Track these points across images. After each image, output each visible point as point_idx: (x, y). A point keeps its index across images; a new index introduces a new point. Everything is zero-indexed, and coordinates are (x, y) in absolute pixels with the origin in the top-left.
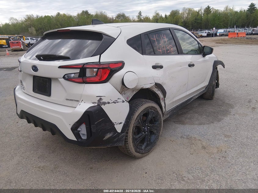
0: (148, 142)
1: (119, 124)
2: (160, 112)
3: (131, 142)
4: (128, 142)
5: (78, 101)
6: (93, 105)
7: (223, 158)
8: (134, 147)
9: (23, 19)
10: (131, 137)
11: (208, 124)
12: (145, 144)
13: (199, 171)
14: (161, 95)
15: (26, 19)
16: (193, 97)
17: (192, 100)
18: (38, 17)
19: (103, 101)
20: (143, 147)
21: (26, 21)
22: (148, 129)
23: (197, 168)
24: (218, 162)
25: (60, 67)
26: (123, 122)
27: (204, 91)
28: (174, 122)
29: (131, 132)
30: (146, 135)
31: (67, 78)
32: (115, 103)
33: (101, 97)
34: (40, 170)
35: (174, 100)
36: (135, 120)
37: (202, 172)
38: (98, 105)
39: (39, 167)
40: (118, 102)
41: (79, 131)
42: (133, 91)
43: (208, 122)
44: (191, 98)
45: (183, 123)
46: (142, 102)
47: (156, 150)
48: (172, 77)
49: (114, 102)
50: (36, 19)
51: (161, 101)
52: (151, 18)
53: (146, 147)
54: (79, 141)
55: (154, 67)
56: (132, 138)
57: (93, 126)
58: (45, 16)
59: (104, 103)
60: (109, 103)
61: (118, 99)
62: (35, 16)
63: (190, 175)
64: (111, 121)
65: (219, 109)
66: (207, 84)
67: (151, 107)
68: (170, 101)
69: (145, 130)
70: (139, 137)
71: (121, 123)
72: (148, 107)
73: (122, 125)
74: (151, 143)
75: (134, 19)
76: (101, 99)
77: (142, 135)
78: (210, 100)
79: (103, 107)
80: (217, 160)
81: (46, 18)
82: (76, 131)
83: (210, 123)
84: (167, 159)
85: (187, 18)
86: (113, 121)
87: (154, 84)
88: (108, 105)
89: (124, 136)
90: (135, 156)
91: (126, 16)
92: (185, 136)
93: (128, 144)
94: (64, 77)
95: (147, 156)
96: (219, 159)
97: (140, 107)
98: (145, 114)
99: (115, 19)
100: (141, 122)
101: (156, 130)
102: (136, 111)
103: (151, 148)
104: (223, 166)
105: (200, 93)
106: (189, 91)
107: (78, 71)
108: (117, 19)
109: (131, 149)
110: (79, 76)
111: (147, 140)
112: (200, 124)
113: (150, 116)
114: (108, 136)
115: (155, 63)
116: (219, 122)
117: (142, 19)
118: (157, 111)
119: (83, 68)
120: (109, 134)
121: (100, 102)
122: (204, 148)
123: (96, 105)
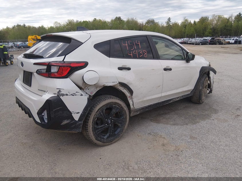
0: (111, 133)
1: (77, 113)
2: (126, 108)
3: (91, 130)
4: (88, 130)
5: (45, 91)
6: (54, 95)
7: (175, 156)
8: (94, 135)
9: (65, 24)
10: (91, 126)
11: (182, 125)
12: (108, 134)
13: (146, 163)
14: (127, 94)
15: (67, 24)
16: (172, 99)
17: (172, 101)
18: (78, 22)
19: (62, 93)
20: (105, 137)
21: (68, 25)
22: (111, 122)
23: (146, 161)
24: (169, 159)
25: (35, 64)
26: (81, 112)
27: (189, 94)
28: (151, 120)
29: (92, 122)
30: (109, 127)
31: (39, 72)
32: (74, 95)
33: (60, 90)
34: (22, 145)
35: (145, 99)
36: (96, 112)
37: (149, 164)
38: (58, 96)
39: (22, 143)
40: (76, 95)
41: (43, 116)
42: (97, 88)
43: (182, 124)
44: (170, 100)
45: (158, 122)
46: (106, 98)
47: (120, 142)
48: (141, 78)
49: (72, 95)
50: (76, 24)
51: (129, 99)
52: (179, 24)
53: (108, 137)
54: (43, 124)
55: (120, 69)
56: (92, 128)
57: (52, 112)
58: (84, 21)
59: (63, 95)
60: (67, 95)
61: (77, 92)
62: (75, 21)
63: (136, 165)
64: (69, 110)
65: (202, 113)
66: (193, 88)
67: (114, 102)
68: (139, 100)
69: (108, 122)
70: (101, 128)
71: (78, 113)
72: (111, 103)
73: (79, 115)
74: (115, 135)
75: (163, 25)
76: (60, 91)
77: (105, 126)
78: (198, 104)
79: (61, 97)
80: (169, 157)
81: (84, 23)
82: (40, 115)
83: (184, 125)
84: (125, 150)
85: (216, 24)
86: (70, 110)
87: (118, 83)
88: (66, 96)
89: (81, 124)
90: (95, 143)
91: (155, 22)
92: (153, 133)
93: (88, 132)
94: (37, 72)
95: (110, 146)
96: (172, 156)
97: (103, 101)
98: (109, 109)
99: (145, 24)
100: (104, 115)
101: (120, 123)
102: (98, 105)
103: (114, 139)
104: (171, 163)
105: (182, 96)
106: (165, 93)
107: (45, 67)
108: (147, 25)
109: (92, 136)
110: (46, 72)
111: (110, 131)
112: (174, 125)
113: (114, 111)
114: (65, 122)
115: (122, 65)
116: (194, 124)
117: (171, 24)
118: (122, 107)
119: (49, 66)
120: (66, 120)
121: (59, 94)
122: (163, 145)
123: (56, 95)
